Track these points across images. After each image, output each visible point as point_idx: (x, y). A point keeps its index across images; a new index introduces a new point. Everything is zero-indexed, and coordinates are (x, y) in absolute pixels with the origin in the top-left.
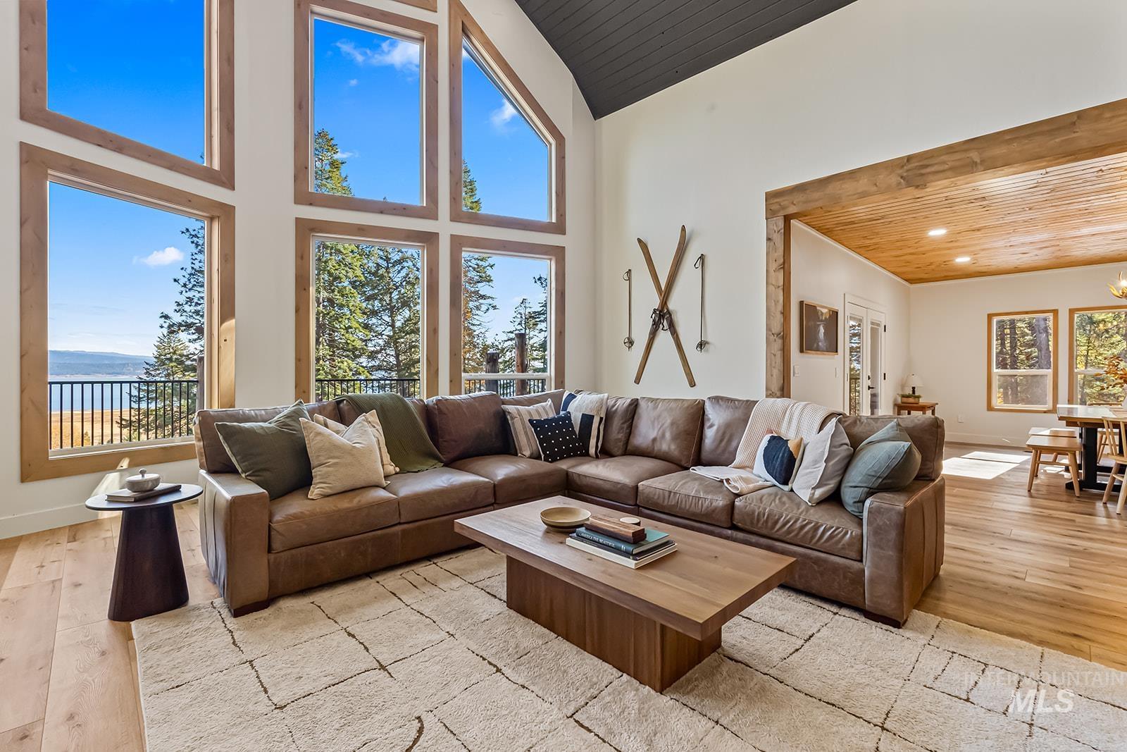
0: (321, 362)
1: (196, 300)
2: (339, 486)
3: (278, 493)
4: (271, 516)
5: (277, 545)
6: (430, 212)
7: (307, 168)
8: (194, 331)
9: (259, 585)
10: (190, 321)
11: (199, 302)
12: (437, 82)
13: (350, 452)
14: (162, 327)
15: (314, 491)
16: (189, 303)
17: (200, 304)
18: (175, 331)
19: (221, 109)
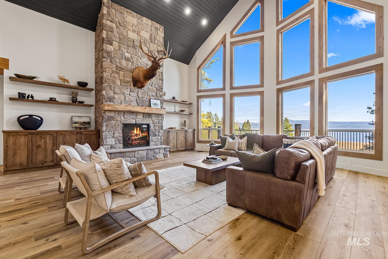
14: (368, 112)
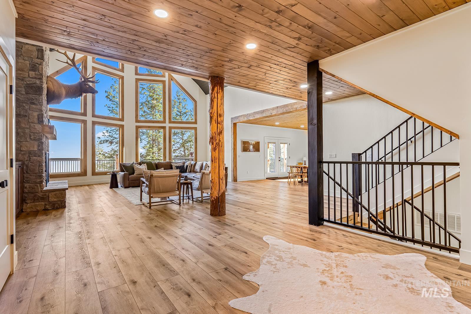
0: (154, 154)
1: (109, 131)
2: (138, 174)
3: (130, 175)
4: (129, 176)
5: (129, 180)
6: (164, 122)
7: (138, 115)
8: (109, 143)
9: (127, 185)
10: (107, 139)
11: (110, 132)
12: (165, 93)
13: (140, 169)
15: (135, 174)
16: (107, 132)
17: (111, 133)
18: (102, 143)
19: (122, 106)
